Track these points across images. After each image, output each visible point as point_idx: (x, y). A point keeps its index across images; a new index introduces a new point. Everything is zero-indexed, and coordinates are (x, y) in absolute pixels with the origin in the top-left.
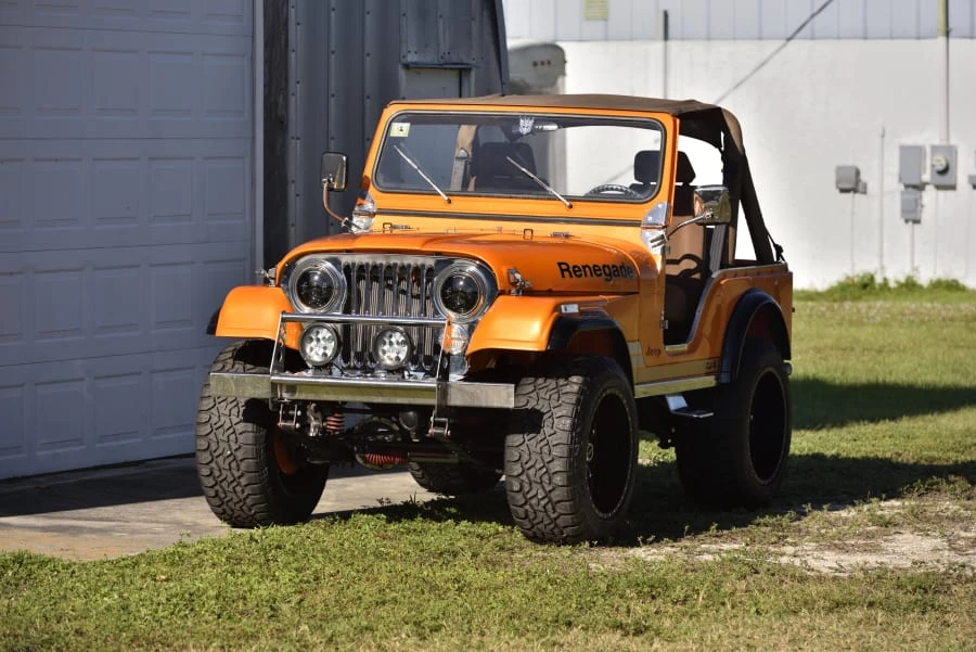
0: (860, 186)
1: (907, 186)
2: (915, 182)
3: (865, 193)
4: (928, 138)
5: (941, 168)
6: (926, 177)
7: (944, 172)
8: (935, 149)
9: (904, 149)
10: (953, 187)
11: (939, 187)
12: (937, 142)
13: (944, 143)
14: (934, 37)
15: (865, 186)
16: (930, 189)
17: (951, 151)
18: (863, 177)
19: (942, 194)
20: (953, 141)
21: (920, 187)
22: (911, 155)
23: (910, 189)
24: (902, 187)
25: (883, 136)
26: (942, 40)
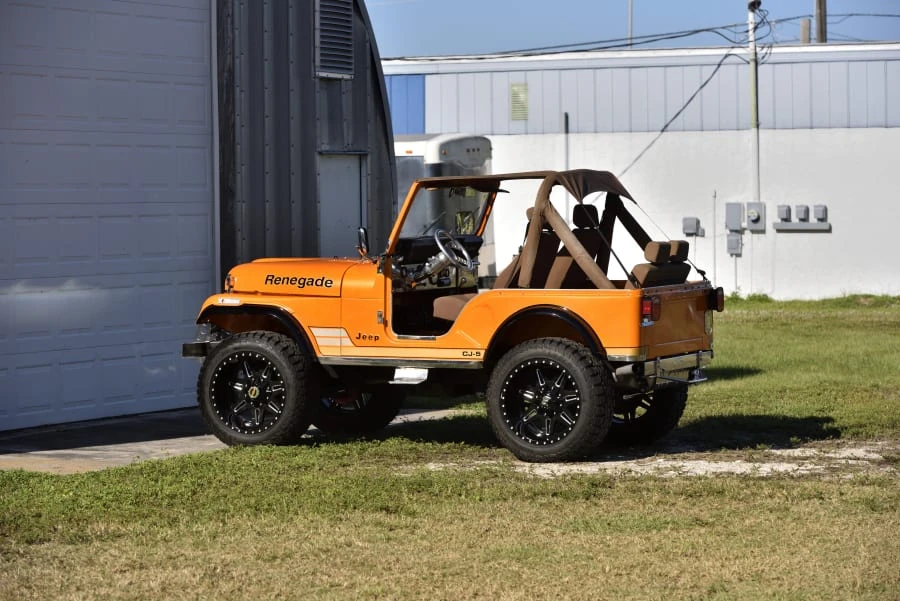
0: (700, 231)
1: (731, 231)
2: (738, 228)
3: (703, 236)
4: (745, 197)
5: (754, 218)
6: (744, 225)
7: (757, 221)
8: (749, 204)
9: (729, 205)
10: (763, 232)
11: (753, 232)
12: (751, 200)
13: (757, 201)
14: (748, 129)
15: (703, 231)
16: (747, 232)
17: (761, 206)
18: (702, 225)
19: (756, 236)
20: (762, 200)
21: (741, 232)
22: (733, 209)
23: (734, 233)
24: (728, 232)
25: (715, 197)
26: (754, 130)
